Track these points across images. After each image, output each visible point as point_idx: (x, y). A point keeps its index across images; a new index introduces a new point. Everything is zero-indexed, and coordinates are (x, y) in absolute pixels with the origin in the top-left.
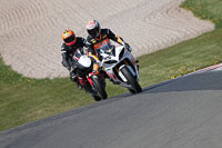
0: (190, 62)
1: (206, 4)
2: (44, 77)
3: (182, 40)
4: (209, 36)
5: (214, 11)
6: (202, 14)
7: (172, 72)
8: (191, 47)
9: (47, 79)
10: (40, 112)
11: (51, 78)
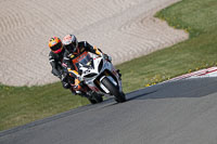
0: (164, 70)
1: (180, 14)
2: (22, 84)
3: (157, 49)
4: (183, 45)
5: (188, 20)
6: (176, 24)
7: (146, 80)
8: (166, 56)
9: (26, 87)
10: (18, 118)
11: (29, 86)
